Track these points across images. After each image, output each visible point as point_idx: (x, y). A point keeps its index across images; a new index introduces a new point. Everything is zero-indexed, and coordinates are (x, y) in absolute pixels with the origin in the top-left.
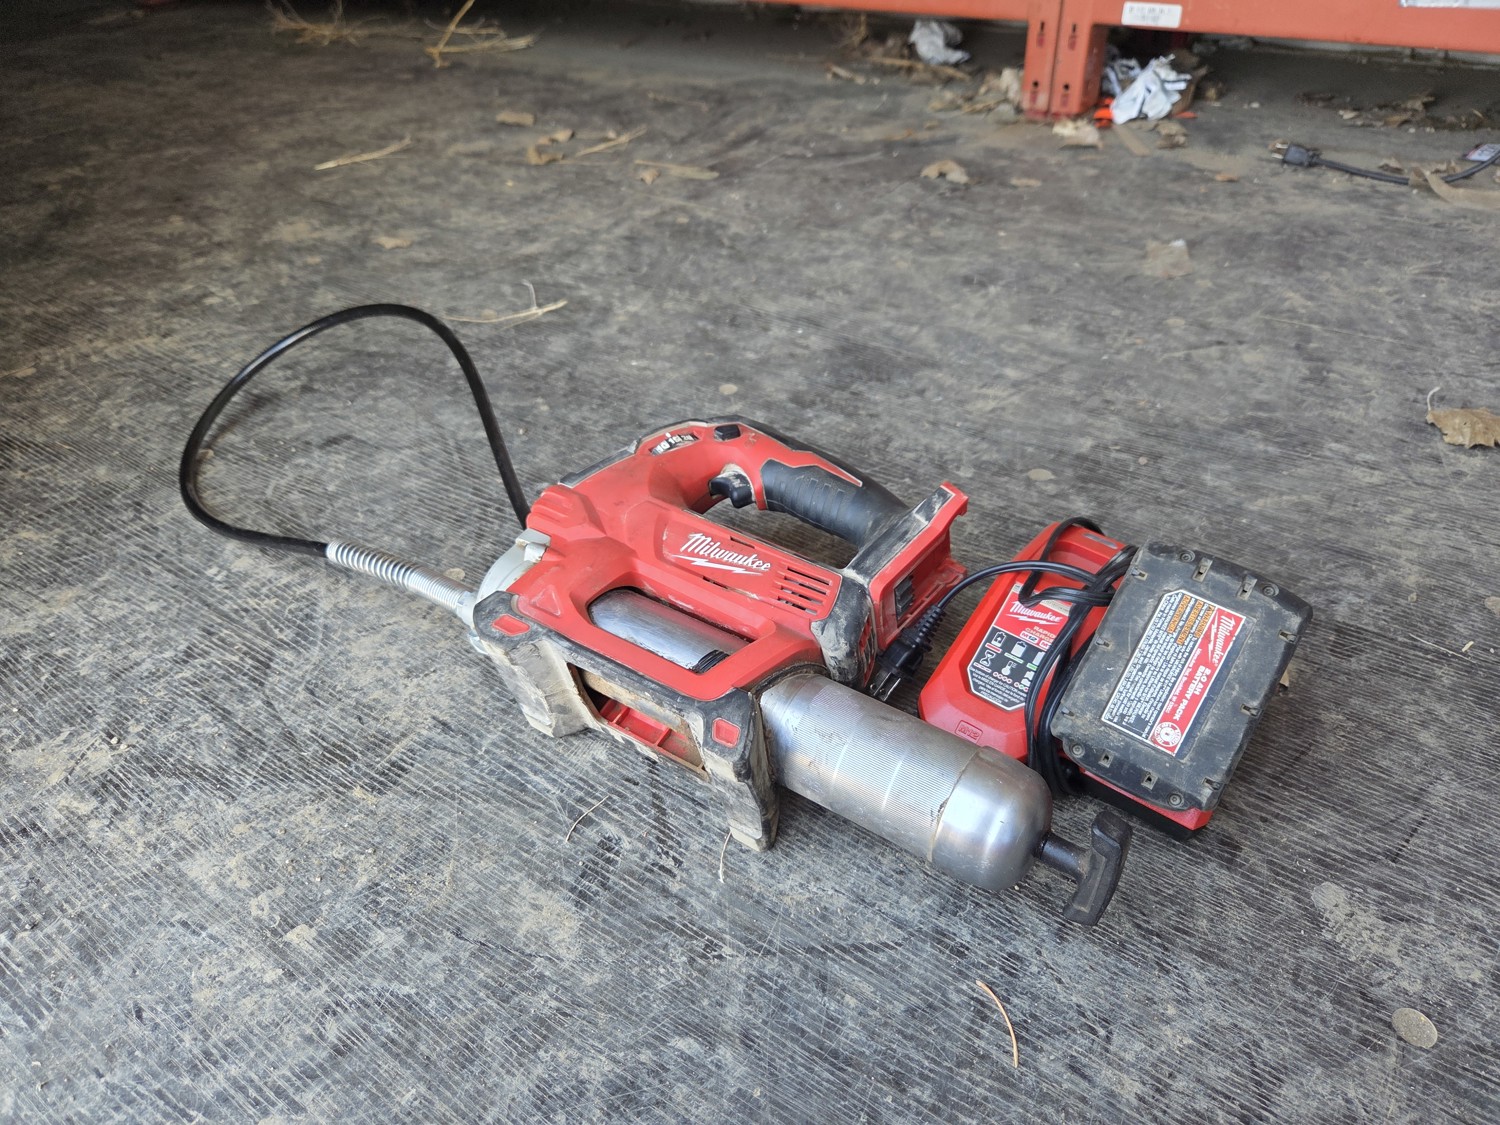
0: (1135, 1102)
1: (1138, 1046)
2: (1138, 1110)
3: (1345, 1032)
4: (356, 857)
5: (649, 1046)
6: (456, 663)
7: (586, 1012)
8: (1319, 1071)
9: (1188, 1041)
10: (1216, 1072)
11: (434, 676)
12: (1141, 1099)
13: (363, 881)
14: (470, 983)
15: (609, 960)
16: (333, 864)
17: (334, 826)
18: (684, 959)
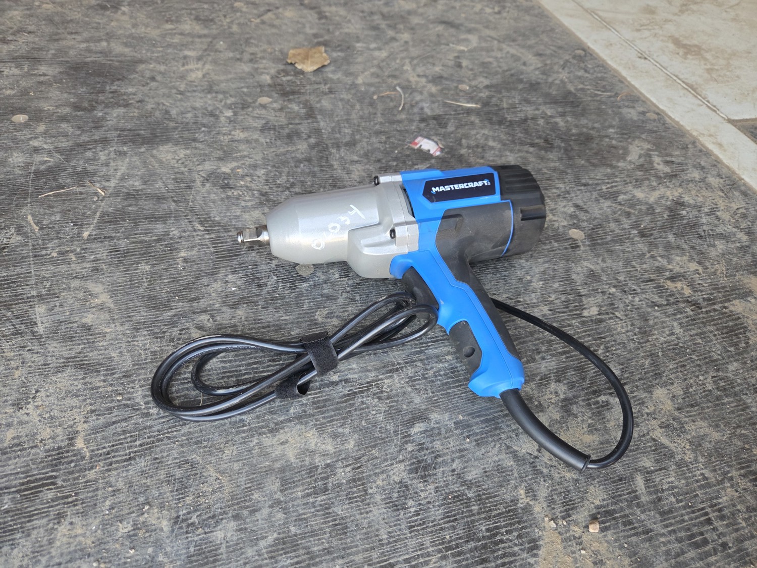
0: (550, 312)
1: (533, 295)
2: (553, 314)
3: (566, 248)
4: (141, 519)
5: (406, 442)
6: (47, 376)
7: (366, 458)
8: (573, 264)
9: (541, 283)
10: (556, 285)
11: (42, 394)
12: (550, 310)
13: (165, 525)
14: (299, 502)
15: (347, 431)
16: (130, 536)
17: (98, 520)
18: (376, 400)
